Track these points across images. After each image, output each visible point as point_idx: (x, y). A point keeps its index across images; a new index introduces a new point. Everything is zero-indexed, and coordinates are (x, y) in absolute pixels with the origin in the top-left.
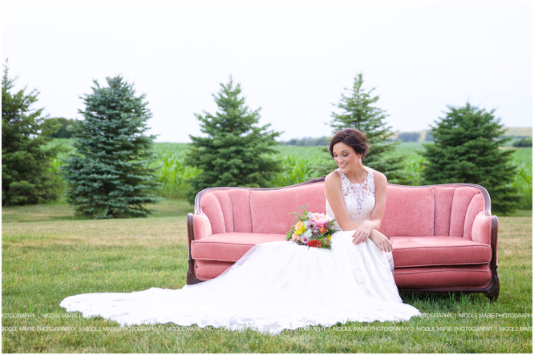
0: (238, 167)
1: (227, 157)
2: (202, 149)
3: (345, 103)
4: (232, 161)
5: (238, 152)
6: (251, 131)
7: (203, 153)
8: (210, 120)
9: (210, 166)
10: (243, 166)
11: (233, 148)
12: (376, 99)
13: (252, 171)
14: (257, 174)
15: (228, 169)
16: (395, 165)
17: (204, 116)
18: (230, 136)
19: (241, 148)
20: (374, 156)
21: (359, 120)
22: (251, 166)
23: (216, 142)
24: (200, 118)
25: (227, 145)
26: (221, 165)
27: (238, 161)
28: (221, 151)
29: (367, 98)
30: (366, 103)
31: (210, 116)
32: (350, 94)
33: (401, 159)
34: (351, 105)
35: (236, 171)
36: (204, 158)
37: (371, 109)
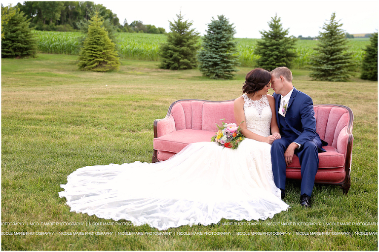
0: (276, 55)
1: (272, 51)
2: (262, 47)
3: (326, 27)
4: (274, 53)
5: (277, 48)
6: (284, 40)
7: (262, 49)
8: (266, 34)
9: (264, 55)
10: (279, 55)
11: (275, 47)
12: (341, 25)
13: (283, 57)
14: (285, 58)
15: (272, 56)
16: (347, 57)
17: (263, 32)
18: (274, 41)
19: (279, 47)
20: (338, 53)
21: (332, 35)
22: (282, 55)
23: (267, 44)
24: (261, 33)
25: (272, 45)
26: (269, 54)
27: (276, 53)
28: (270, 48)
29: (337, 25)
30: (336, 27)
31: (265, 32)
32: (328, 23)
33: (351, 54)
34: (329, 28)
35: (275, 57)
36: (262, 51)
37: (339, 30)
